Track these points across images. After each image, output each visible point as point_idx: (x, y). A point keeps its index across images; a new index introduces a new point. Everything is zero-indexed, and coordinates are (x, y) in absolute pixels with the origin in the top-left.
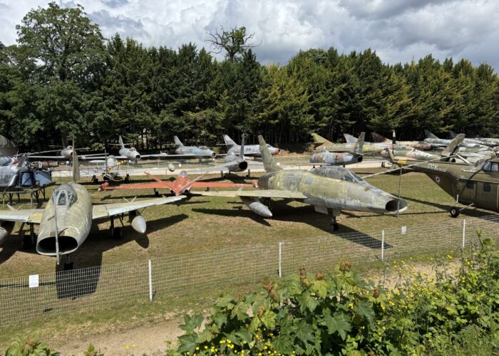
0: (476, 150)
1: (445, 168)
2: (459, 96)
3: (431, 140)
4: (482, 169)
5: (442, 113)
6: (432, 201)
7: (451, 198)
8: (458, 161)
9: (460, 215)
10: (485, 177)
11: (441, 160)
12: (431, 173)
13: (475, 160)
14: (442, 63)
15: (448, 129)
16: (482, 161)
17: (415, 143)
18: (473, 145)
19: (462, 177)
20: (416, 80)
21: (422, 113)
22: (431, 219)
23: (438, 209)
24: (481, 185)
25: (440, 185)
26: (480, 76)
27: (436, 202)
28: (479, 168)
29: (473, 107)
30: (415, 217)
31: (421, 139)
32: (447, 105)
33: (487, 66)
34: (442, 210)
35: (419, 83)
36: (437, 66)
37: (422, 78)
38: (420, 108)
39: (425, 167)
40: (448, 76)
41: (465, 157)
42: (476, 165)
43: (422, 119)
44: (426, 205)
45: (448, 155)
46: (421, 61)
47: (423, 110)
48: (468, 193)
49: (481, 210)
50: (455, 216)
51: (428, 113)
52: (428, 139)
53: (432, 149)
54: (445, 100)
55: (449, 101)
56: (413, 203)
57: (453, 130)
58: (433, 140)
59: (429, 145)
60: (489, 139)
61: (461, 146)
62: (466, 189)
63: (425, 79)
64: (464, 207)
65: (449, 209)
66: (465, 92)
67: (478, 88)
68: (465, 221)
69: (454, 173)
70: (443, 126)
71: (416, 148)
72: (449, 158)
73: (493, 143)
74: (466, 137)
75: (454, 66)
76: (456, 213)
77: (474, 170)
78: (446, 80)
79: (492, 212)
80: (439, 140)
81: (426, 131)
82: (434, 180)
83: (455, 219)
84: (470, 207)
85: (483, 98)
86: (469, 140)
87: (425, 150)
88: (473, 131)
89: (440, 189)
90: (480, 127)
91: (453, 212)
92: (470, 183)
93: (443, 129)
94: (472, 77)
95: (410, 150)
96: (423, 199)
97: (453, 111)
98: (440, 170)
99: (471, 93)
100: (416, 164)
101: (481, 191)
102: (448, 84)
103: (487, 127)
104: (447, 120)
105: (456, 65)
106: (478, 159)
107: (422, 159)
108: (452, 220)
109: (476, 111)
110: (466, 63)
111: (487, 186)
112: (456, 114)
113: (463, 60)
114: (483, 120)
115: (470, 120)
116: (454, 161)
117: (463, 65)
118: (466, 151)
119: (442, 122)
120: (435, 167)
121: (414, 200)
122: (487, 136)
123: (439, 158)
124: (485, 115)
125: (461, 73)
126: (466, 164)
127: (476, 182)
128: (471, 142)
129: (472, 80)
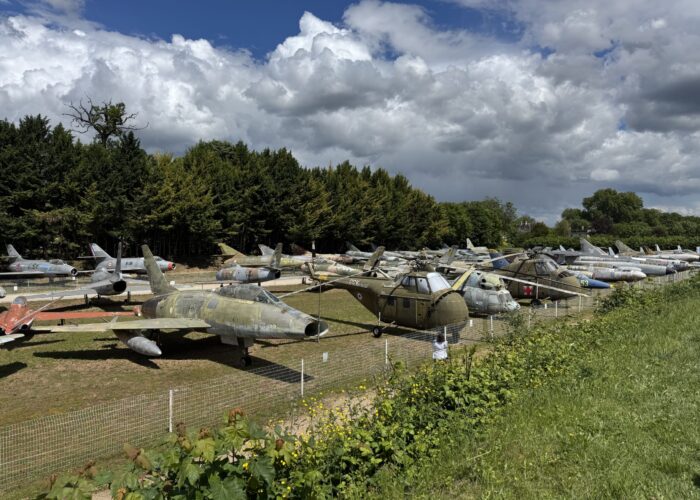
0: (395, 263)
1: (366, 283)
2: (378, 206)
3: (353, 253)
4: (401, 284)
5: (363, 223)
6: (355, 321)
7: (374, 316)
8: (379, 275)
9: (383, 334)
10: (403, 293)
11: (364, 275)
12: (353, 290)
13: (395, 275)
14: (360, 170)
15: (369, 241)
16: (401, 275)
17: (337, 256)
18: (393, 258)
19: (383, 293)
20: (336, 187)
21: (342, 223)
22: (354, 341)
23: (361, 330)
24: (400, 301)
25: (363, 302)
26: (396, 186)
27: (359, 322)
28: (398, 282)
29: (392, 218)
30: (339, 341)
31: (343, 252)
32: (367, 215)
33: (402, 177)
34: (364, 330)
35: (339, 190)
36: (355, 173)
37: (341, 186)
38: (341, 217)
39: (346, 283)
40: (366, 184)
41: (386, 272)
42: (396, 279)
43: (344, 229)
44: (349, 326)
45: (369, 269)
46: (339, 167)
47: (344, 219)
48: (390, 309)
49: (402, 328)
50: (377, 336)
51: (348, 224)
52: (350, 252)
53: (353, 263)
54: (365, 209)
55: (369, 211)
56: (335, 324)
57: (373, 242)
58: (355, 252)
59: (351, 258)
60: (407, 252)
61: (382, 259)
62: (387, 306)
63: (344, 187)
64: (386, 325)
65: (371, 328)
66: (383, 203)
67: (395, 199)
68: (387, 341)
69: (375, 289)
70: (365, 237)
71: (338, 261)
72: (370, 273)
73: (411, 256)
74: (386, 250)
75: (372, 175)
76: (378, 332)
77: (393, 285)
78: (365, 189)
79: (412, 329)
80: (361, 253)
81: (348, 243)
82: (356, 296)
83: (379, 339)
84: (392, 326)
85: (400, 210)
86: (390, 253)
87: (348, 264)
88: (393, 244)
89: (363, 307)
90: (399, 240)
91: (376, 332)
92: (390, 299)
93: (364, 241)
94: (389, 188)
95: (331, 264)
96: (346, 319)
97: (374, 222)
98: (362, 286)
99: (389, 204)
100: (337, 280)
101: (401, 308)
102: (366, 193)
103: (404, 239)
104: (367, 232)
105: (374, 174)
106: (397, 273)
107: (344, 274)
108: (375, 341)
109: (394, 222)
110: (383, 172)
111: (407, 302)
112: (376, 225)
113: (380, 170)
114: (401, 232)
115: (389, 232)
116: (375, 275)
117: (380, 174)
118: (387, 265)
119: (363, 233)
120: (356, 282)
121: (337, 321)
122: (406, 249)
123: (361, 272)
124: (403, 227)
125: (378, 182)
126: (386, 279)
127: (396, 298)
128: (391, 256)
129: (389, 190)
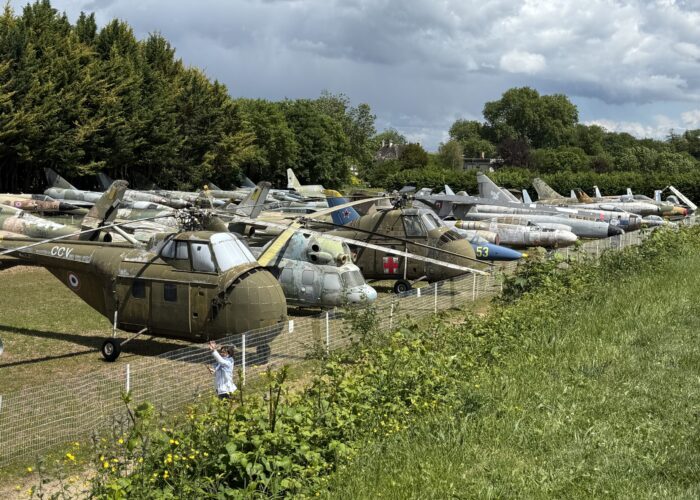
0: (150, 214)
1: (88, 254)
2: (113, 98)
3: (61, 193)
4: (160, 255)
5: (81, 133)
6: (64, 330)
7: (104, 319)
8: (116, 238)
9: (122, 355)
10: (165, 272)
11: (82, 237)
12: (58, 267)
13: (147, 237)
15: (95, 169)
16: (159, 238)
17: (25, 198)
18: (145, 204)
19: (123, 273)
20: (19, 52)
21: (35, 129)
22: (60, 370)
23: (76, 347)
24: (159, 289)
25: (80, 292)
26: (151, 61)
27: (72, 331)
28: (154, 252)
29: (142, 123)
30: (27, 371)
31: (38, 190)
32: (90, 115)
33: (162, 42)
34: (85, 348)
35: (26, 60)
36: (63, 26)
37: (31, 50)
38: (31, 117)
39: (44, 253)
40: (87, 52)
41: (131, 231)
42: (149, 245)
43: (39, 142)
44: (50, 341)
45: (94, 225)
46: (27, 10)
47: (38, 122)
48: (137, 306)
49: (162, 340)
50: (111, 359)
51: (50, 131)
52: (53, 190)
53: (62, 212)
54: (85, 104)
55: (94, 108)
56: (21, 337)
57: (104, 170)
58: (65, 191)
59: (57, 203)
60: (174, 193)
61: (123, 207)
62: (132, 299)
63: (39, 54)
64: (129, 336)
65: (98, 343)
66: (124, 93)
67: (149, 86)
68: (129, 368)
69: (107, 265)
70: (85, 161)
71: (26, 209)
72: (97, 233)
73: (181, 201)
74: (131, 187)
75: (98, 32)
76: (112, 351)
77: (144, 257)
78: (84, 61)
79: (182, 343)
80: (77, 192)
81: (49, 172)
82: (66, 282)
83: (111, 365)
84: (142, 337)
85: (158, 107)
86: (138, 193)
87: (48, 214)
88: (144, 176)
89: (81, 302)
90: (157, 168)
91: (108, 350)
92: (137, 285)
93: (85, 169)
94: (136, 62)
95: (12, 214)
96: (43, 328)
97: (103, 130)
98: (78, 259)
99: (136, 95)
100: (23, 248)
101: (159, 300)
102: (87, 69)
103: (169, 166)
104: (91, 150)
105: (103, 31)
106: (154, 234)
107: (41, 234)
108: (107, 368)
109: (147, 132)
110: (123, 28)
111: (171, 290)
112: (109, 138)
113: (116, 23)
114: (160, 153)
115: (138, 150)
116: (108, 238)
117: (116, 31)
118: (132, 218)
119: (81, 152)
120: (66, 252)
121: (23, 331)
122: (172, 186)
123: (78, 232)
124: (165, 142)
125: (114, 49)
126: (130, 246)
127: (149, 282)
128: (140, 199)
129: (137, 67)
